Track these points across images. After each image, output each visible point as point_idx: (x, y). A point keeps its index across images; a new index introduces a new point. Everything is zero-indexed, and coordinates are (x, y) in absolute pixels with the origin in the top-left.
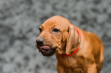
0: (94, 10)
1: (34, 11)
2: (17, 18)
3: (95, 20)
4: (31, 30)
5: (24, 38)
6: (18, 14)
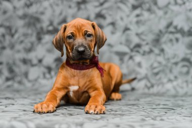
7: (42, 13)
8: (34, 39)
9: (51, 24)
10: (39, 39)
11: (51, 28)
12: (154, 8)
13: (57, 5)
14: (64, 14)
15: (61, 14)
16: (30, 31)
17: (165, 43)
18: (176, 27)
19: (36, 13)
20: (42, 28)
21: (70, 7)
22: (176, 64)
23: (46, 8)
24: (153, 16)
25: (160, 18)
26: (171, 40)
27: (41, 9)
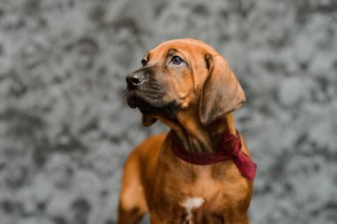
7: (47, 109)
8: (28, 160)
9: (66, 130)
10: (40, 160)
11: (65, 140)
12: (273, 107)
13: (79, 93)
14: (93, 112)
15: (86, 111)
16: (19, 145)
17: (295, 173)
18: (314, 145)
19: (36, 107)
20: (46, 140)
21: (105, 98)
22: (315, 213)
23: (54, 100)
24: (270, 122)
25: (284, 127)
26: (305, 170)
27: (44, 102)
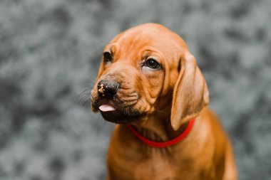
0: (233, 35)
1: (75, 42)
2: (30, 60)
3: (234, 60)
4: (66, 91)
5: (48, 112)
6: (32, 50)
